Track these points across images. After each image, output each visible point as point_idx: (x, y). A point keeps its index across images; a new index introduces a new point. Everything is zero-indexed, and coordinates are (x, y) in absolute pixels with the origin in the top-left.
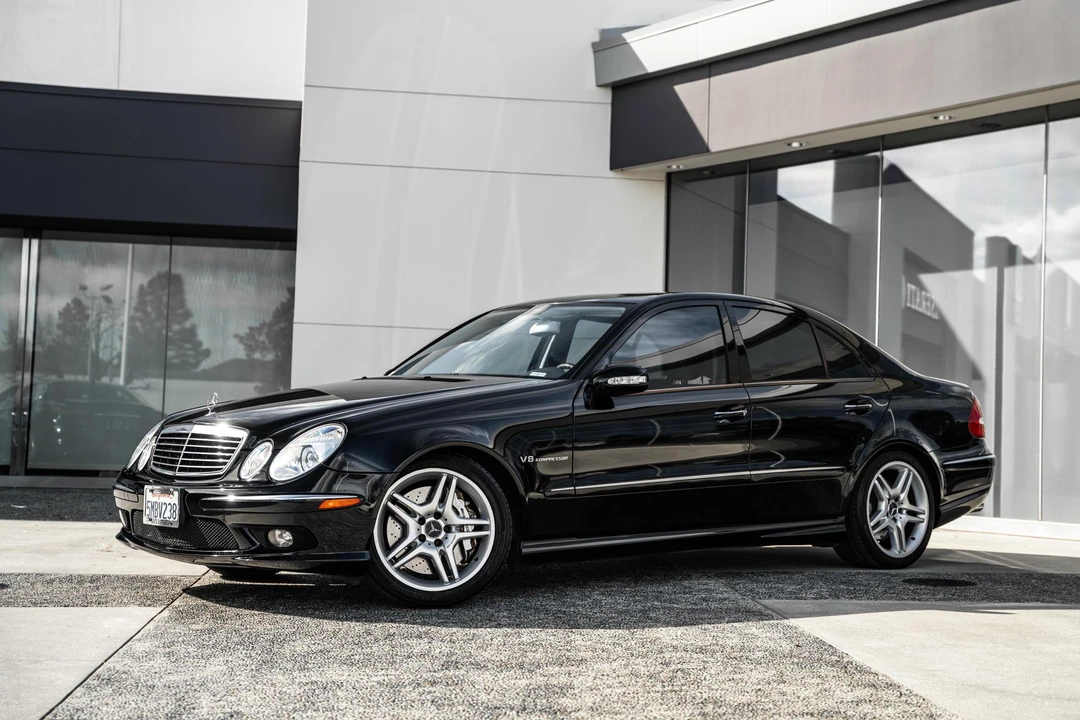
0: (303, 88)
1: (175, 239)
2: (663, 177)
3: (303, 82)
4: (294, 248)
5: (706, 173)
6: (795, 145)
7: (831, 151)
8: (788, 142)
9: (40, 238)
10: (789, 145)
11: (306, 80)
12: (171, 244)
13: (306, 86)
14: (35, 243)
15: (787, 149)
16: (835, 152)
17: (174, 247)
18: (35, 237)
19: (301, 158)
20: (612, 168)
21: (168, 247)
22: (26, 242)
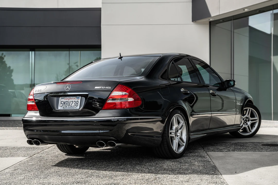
0: (101, 4)
1: (70, 49)
2: (208, 23)
3: (101, 2)
4: (101, 50)
5: (221, 21)
6: (246, 10)
7: (258, 11)
8: (244, 9)
9: (34, 51)
10: (244, 10)
11: (102, 1)
12: (69, 51)
13: (102, 3)
14: (33, 52)
15: (244, 12)
16: (260, 11)
17: (70, 52)
18: (33, 51)
19: (102, 24)
20: (192, 21)
21: (68, 52)
22: (31, 52)
